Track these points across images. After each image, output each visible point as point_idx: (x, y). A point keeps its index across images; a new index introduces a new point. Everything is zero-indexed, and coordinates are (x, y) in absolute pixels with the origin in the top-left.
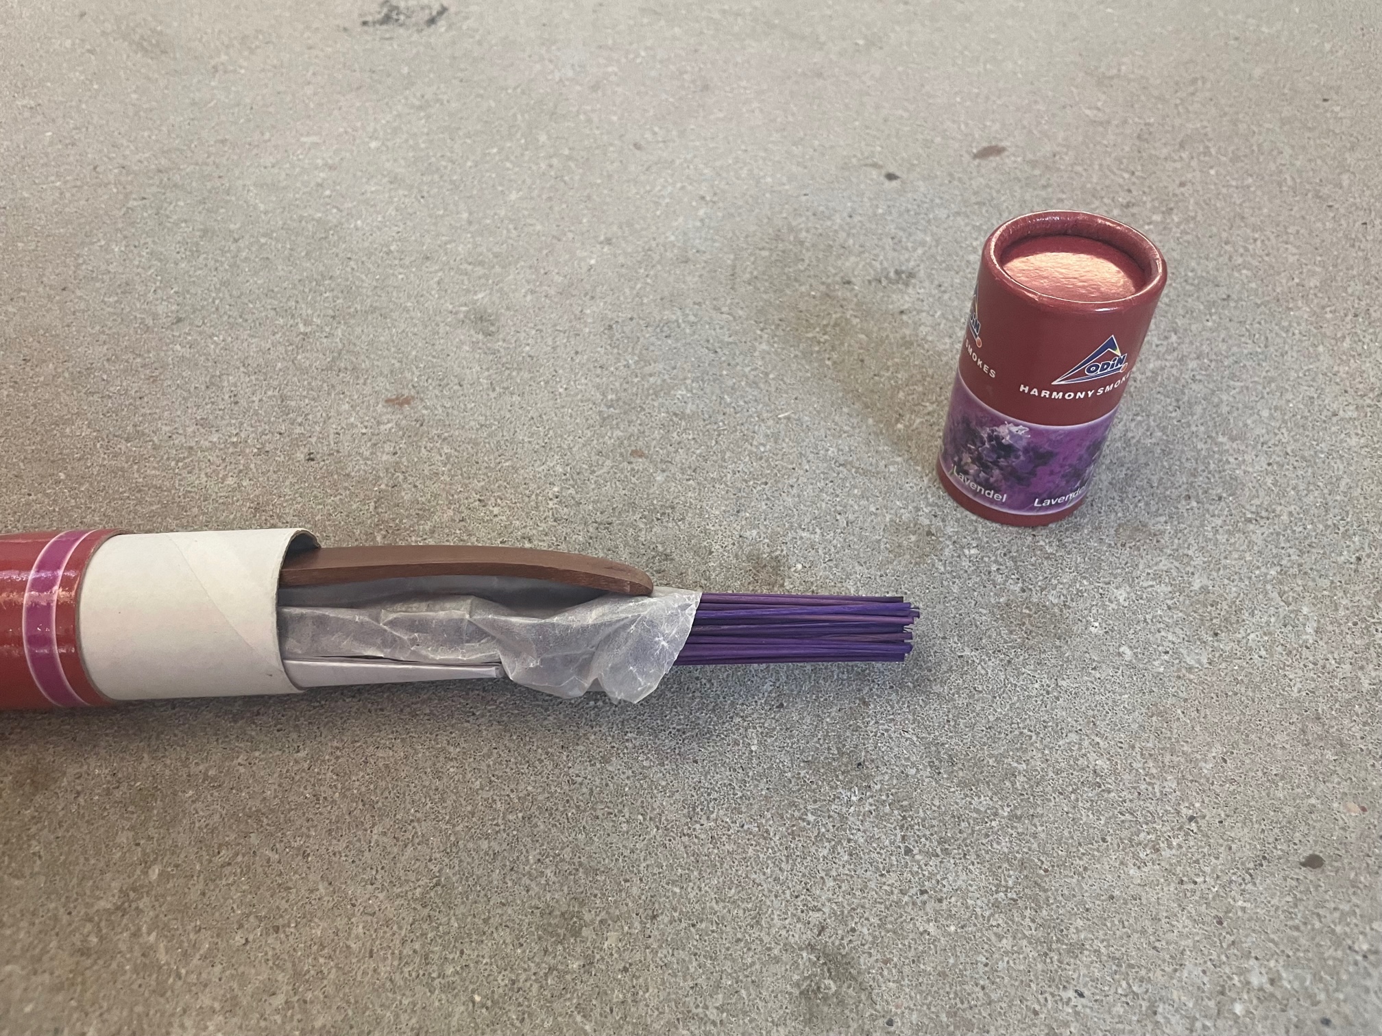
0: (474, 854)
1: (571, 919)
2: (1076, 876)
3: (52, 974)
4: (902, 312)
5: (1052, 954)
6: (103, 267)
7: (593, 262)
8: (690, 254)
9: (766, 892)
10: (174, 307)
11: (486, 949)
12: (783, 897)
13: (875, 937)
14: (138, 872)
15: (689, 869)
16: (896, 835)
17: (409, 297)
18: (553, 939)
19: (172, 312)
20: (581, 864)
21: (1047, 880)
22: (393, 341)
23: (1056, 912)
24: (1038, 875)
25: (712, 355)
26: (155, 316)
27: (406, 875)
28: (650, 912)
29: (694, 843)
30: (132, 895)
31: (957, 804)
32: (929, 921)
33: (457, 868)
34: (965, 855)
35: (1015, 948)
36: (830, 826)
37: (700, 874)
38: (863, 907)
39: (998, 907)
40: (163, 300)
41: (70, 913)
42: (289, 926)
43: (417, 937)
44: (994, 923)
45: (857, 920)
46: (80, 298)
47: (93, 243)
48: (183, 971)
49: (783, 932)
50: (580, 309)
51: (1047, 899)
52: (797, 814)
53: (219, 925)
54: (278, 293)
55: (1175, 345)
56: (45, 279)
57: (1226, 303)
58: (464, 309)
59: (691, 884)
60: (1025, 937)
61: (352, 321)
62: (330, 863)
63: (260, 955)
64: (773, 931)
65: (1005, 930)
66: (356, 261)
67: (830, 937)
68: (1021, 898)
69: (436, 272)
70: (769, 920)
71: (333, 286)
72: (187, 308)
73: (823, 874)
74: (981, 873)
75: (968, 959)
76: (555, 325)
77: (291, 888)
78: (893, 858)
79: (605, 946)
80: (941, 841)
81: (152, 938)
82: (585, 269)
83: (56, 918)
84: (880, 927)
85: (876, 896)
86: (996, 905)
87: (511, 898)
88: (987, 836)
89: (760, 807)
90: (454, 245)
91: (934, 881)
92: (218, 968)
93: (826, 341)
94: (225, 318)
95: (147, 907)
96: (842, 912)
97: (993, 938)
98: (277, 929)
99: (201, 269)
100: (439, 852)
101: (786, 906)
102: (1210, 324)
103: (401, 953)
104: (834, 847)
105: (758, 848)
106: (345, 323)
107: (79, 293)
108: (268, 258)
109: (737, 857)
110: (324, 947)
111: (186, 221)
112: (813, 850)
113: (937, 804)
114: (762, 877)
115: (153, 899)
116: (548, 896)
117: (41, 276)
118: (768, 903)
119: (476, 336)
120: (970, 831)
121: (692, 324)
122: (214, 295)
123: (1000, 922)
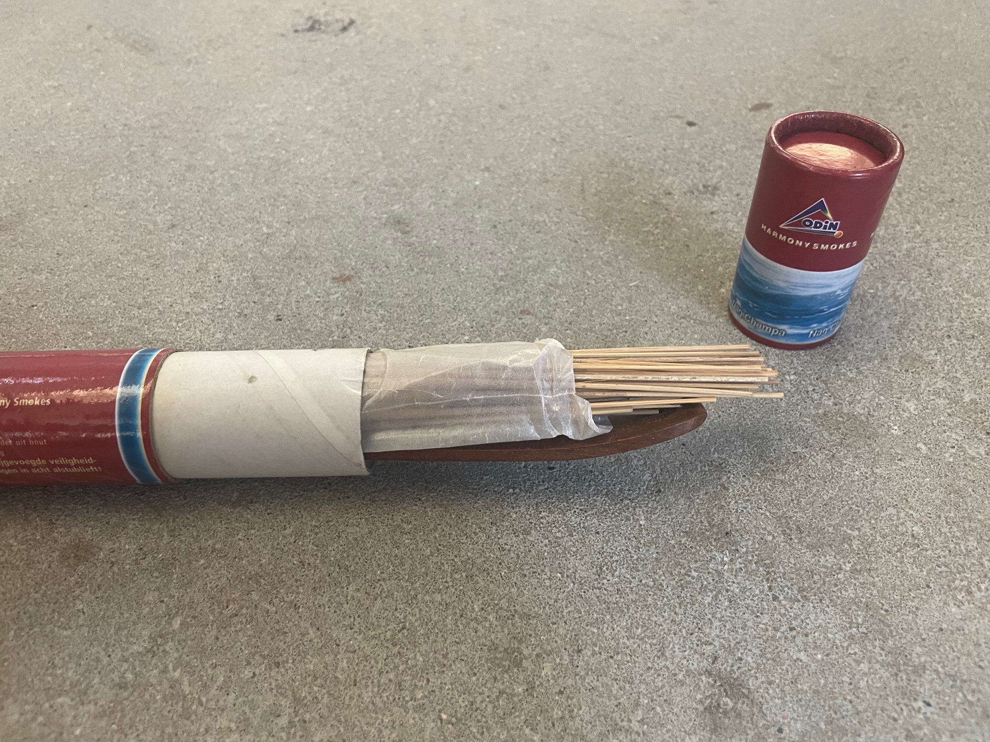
0: (430, 604)
1: (513, 653)
2: (911, 614)
3: (96, 704)
4: (712, 213)
5: (901, 674)
6: (115, 191)
7: (477, 183)
8: (549, 176)
9: (666, 631)
10: (169, 217)
11: (448, 676)
12: (680, 634)
13: (758, 664)
14: (164, 623)
15: (602, 614)
16: (764, 586)
17: (343, 208)
18: (500, 670)
19: (168, 220)
20: (516, 611)
21: (889, 618)
22: (334, 238)
23: (899, 642)
24: (881, 614)
25: (573, 244)
26: (155, 224)
27: (378, 622)
28: (576, 648)
29: (604, 594)
30: (159, 640)
31: (809, 562)
32: (800, 651)
33: (418, 616)
34: (821, 600)
35: (871, 671)
36: (710, 580)
37: (612, 617)
38: (746, 641)
39: (853, 639)
40: (160, 212)
41: (109, 656)
42: (288, 662)
43: (391, 669)
44: (852, 652)
45: (742, 651)
46: (98, 212)
47: (106, 176)
48: (204, 700)
49: (685, 662)
50: (471, 214)
51: (891, 631)
52: (683, 571)
53: (231, 662)
54: (246, 206)
55: (920, 232)
56: (71, 200)
57: (951, 204)
58: (385, 216)
59: (606, 626)
60: (878, 661)
61: (303, 225)
62: (316, 613)
63: (266, 685)
64: (676, 660)
65: (862, 656)
66: (303, 185)
67: (722, 665)
68: (870, 632)
69: (362, 191)
70: (671, 652)
71: (286, 201)
72: (178, 218)
73: (710, 616)
74: (836, 614)
75: (835, 680)
76: (454, 226)
77: (286, 633)
78: (764, 603)
79: (543, 674)
80: (801, 590)
81: (177, 674)
82: (472, 188)
83: (98, 660)
84: (761, 656)
85: (754, 633)
86: (852, 637)
87: (463, 638)
88: (836, 585)
89: (653, 566)
90: (373, 173)
91: (799, 621)
92: (232, 696)
93: (658, 233)
94: (208, 224)
95: (171, 649)
96: (730, 646)
97: (853, 664)
98: (278, 665)
99: (187, 191)
100: (402, 604)
101: (684, 641)
102: (943, 218)
103: (379, 681)
104: (716, 596)
105: (655, 597)
106: (298, 227)
107: (97, 209)
108: (237, 184)
109: (640, 604)
110: (317, 678)
111: (174, 160)
112: (699, 598)
113: (793, 562)
114: (662, 619)
115: (176, 643)
116: (493, 636)
117: (68, 197)
118: (669, 639)
119: (395, 234)
120: (822, 582)
121: (556, 223)
122: (198, 208)
123: (857, 650)
